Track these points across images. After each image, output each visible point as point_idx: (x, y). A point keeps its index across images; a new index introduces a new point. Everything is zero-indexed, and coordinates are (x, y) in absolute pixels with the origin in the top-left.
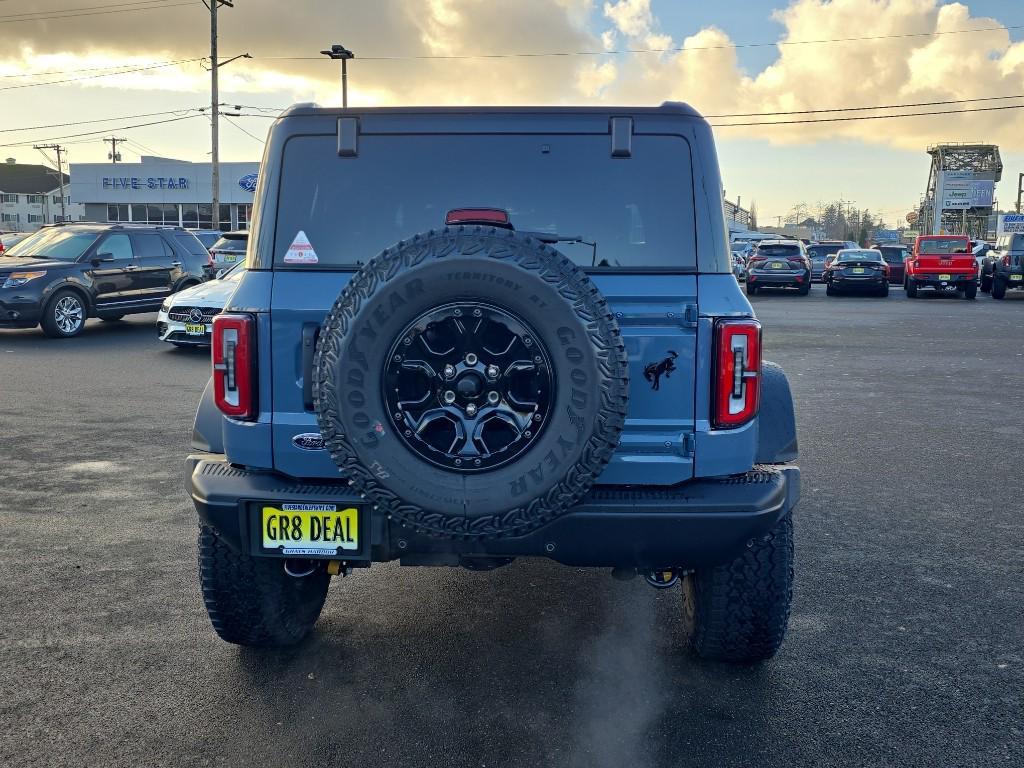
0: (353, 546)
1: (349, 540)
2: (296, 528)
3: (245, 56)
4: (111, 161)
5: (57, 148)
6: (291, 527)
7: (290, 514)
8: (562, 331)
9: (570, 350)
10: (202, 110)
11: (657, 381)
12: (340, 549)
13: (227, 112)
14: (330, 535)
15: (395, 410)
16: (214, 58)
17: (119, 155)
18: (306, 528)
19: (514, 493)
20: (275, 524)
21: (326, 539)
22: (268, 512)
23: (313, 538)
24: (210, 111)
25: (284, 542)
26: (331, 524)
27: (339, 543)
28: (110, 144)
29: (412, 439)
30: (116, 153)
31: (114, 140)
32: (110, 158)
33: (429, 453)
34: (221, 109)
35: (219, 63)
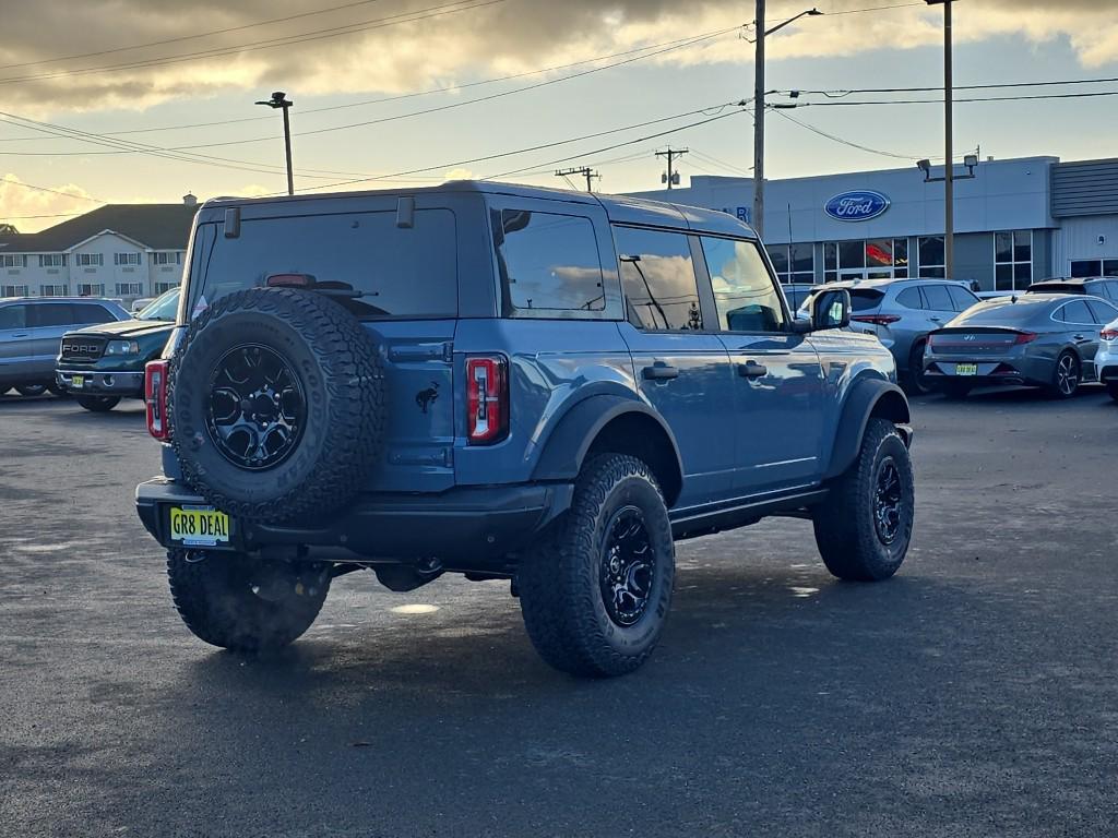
0: (225, 539)
1: (224, 534)
2: (192, 524)
3: (811, 13)
4: (665, 186)
5: (587, 172)
6: (189, 524)
7: (188, 513)
8: (305, 362)
9: (311, 377)
10: (743, 103)
11: (425, 406)
12: (218, 541)
13: (778, 103)
14: (213, 530)
15: (210, 424)
16: (760, 22)
17: (677, 176)
18: (197, 524)
19: (279, 485)
20: (179, 521)
21: (210, 533)
22: (174, 511)
23: (202, 533)
24: (752, 105)
25: (185, 536)
26: (213, 521)
27: (218, 537)
28: (664, 159)
29: (221, 446)
30: (673, 172)
31: (670, 153)
32: (664, 181)
33: (233, 458)
34: (767, 99)
35: (766, 30)
